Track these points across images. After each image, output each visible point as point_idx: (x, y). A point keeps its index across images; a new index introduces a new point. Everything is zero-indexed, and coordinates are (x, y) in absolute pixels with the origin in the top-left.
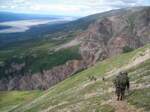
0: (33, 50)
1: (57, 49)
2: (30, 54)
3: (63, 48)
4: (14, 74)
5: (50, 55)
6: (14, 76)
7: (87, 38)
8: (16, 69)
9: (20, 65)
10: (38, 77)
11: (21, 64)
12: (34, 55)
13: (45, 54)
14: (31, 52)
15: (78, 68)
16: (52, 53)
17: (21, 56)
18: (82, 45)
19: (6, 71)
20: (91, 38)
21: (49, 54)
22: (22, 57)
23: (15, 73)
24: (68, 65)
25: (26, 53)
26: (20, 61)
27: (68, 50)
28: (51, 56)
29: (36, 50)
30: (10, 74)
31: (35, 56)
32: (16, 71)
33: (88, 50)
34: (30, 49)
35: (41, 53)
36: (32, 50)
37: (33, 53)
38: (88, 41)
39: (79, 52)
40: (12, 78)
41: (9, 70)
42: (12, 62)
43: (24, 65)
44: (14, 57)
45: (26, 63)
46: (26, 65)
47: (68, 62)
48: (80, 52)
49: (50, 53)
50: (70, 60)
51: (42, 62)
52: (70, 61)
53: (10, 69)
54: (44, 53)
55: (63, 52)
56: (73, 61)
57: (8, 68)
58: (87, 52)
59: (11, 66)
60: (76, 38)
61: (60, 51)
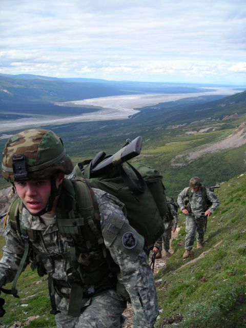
1: (194, 155)
3: (208, 153)
5: (175, 169)
13: (164, 166)
16: (181, 165)
21: (174, 165)
27: (218, 158)
28: (178, 169)
29: (145, 157)
35: (156, 162)
49: (178, 165)
50: (223, 180)
54: (163, 163)
55: (207, 162)
60: (240, 129)
61: (199, 159)
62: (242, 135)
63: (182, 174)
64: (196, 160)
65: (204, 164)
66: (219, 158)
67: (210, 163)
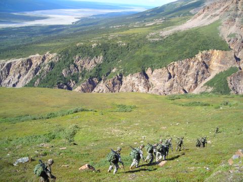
1: (166, 32)
2: (110, 41)
3: (178, 31)
4: (80, 78)
5: (153, 43)
6: (81, 81)
7: (232, 10)
8: (85, 68)
9: (93, 60)
10: (136, 83)
11: (95, 57)
12: (120, 42)
13: (142, 41)
15: (220, 67)
16: (157, 39)
17: (93, 43)
18: (223, 22)
19: (64, 71)
20: (240, 9)
21: (151, 40)
22: (95, 44)
23: (83, 76)
24: (200, 59)
26: (92, 51)
27: (193, 35)
28: (156, 43)
30: (73, 76)
31: (122, 43)
32: (85, 71)
33: (238, 33)
35: (133, 38)
36: (109, 36)
38: (236, 16)
39: (220, 35)
41: (69, 69)
42: (75, 54)
43: (100, 59)
44: (78, 45)
45: (105, 55)
46: (105, 61)
47: (200, 53)
48: (222, 36)
49: (154, 39)
50: (204, 49)
51: (142, 54)
52: (204, 52)
53: (72, 67)
54: (141, 39)
55: (183, 36)
56: (210, 52)
57: (69, 66)
58: (236, 35)
59: (73, 61)
60: (199, 15)
61: (173, 35)
62: (203, 18)
63: (160, 46)
64: (170, 36)
65: (180, 38)
66: (193, 33)
67: (185, 37)
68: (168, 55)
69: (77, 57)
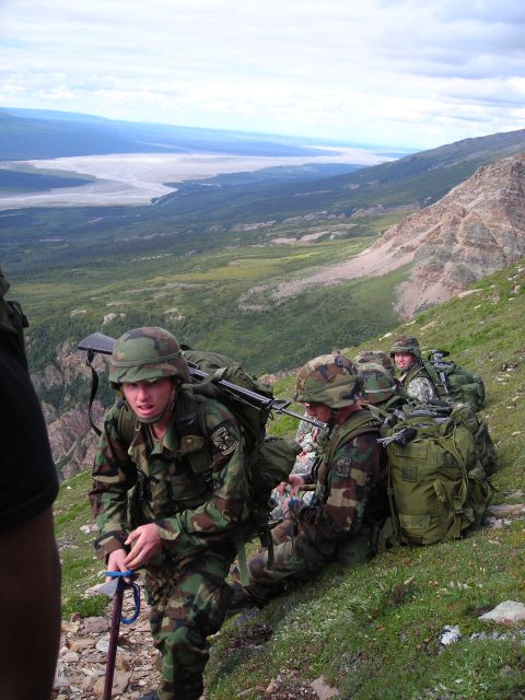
0: (170, 285)
1: (288, 289)
2: (151, 307)
3: (316, 286)
4: (67, 399)
5: (247, 317)
6: (68, 404)
7: (440, 242)
8: (80, 374)
12: (173, 310)
13: (224, 309)
14: (163, 295)
16: (259, 308)
17: (108, 310)
18: (415, 272)
20: (460, 240)
21: (244, 308)
22: (111, 316)
23: (73, 393)
25: (133, 297)
27: (339, 298)
28: (254, 318)
29: (183, 289)
30: (49, 393)
31: (177, 315)
32: (78, 381)
34: (158, 279)
35: (208, 301)
36: (164, 284)
37: (169, 301)
38: (447, 257)
39: (397, 308)
40: (58, 415)
41: (43, 375)
42: (63, 338)
44: (74, 313)
48: (403, 310)
49: (252, 307)
50: (347, 345)
53: (49, 370)
54: (223, 304)
55: (316, 305)
57: (42, 368)
59: (55, 355)
61: (299, 296)
62: (390, 251)
63: (260, 328)
64: (291, 300)
65: (307, 308)
66: (340, 296)
67: (320, 307)
68: (263, 354)
69: (66, 346)
